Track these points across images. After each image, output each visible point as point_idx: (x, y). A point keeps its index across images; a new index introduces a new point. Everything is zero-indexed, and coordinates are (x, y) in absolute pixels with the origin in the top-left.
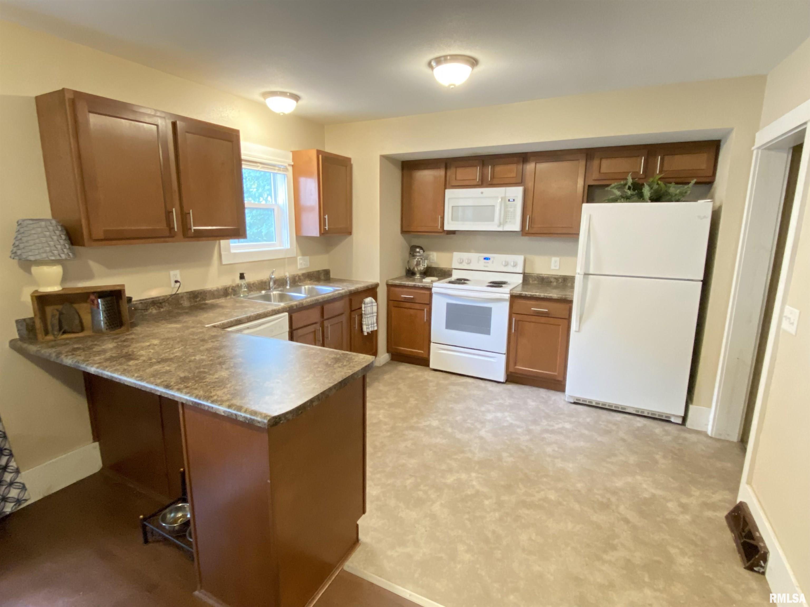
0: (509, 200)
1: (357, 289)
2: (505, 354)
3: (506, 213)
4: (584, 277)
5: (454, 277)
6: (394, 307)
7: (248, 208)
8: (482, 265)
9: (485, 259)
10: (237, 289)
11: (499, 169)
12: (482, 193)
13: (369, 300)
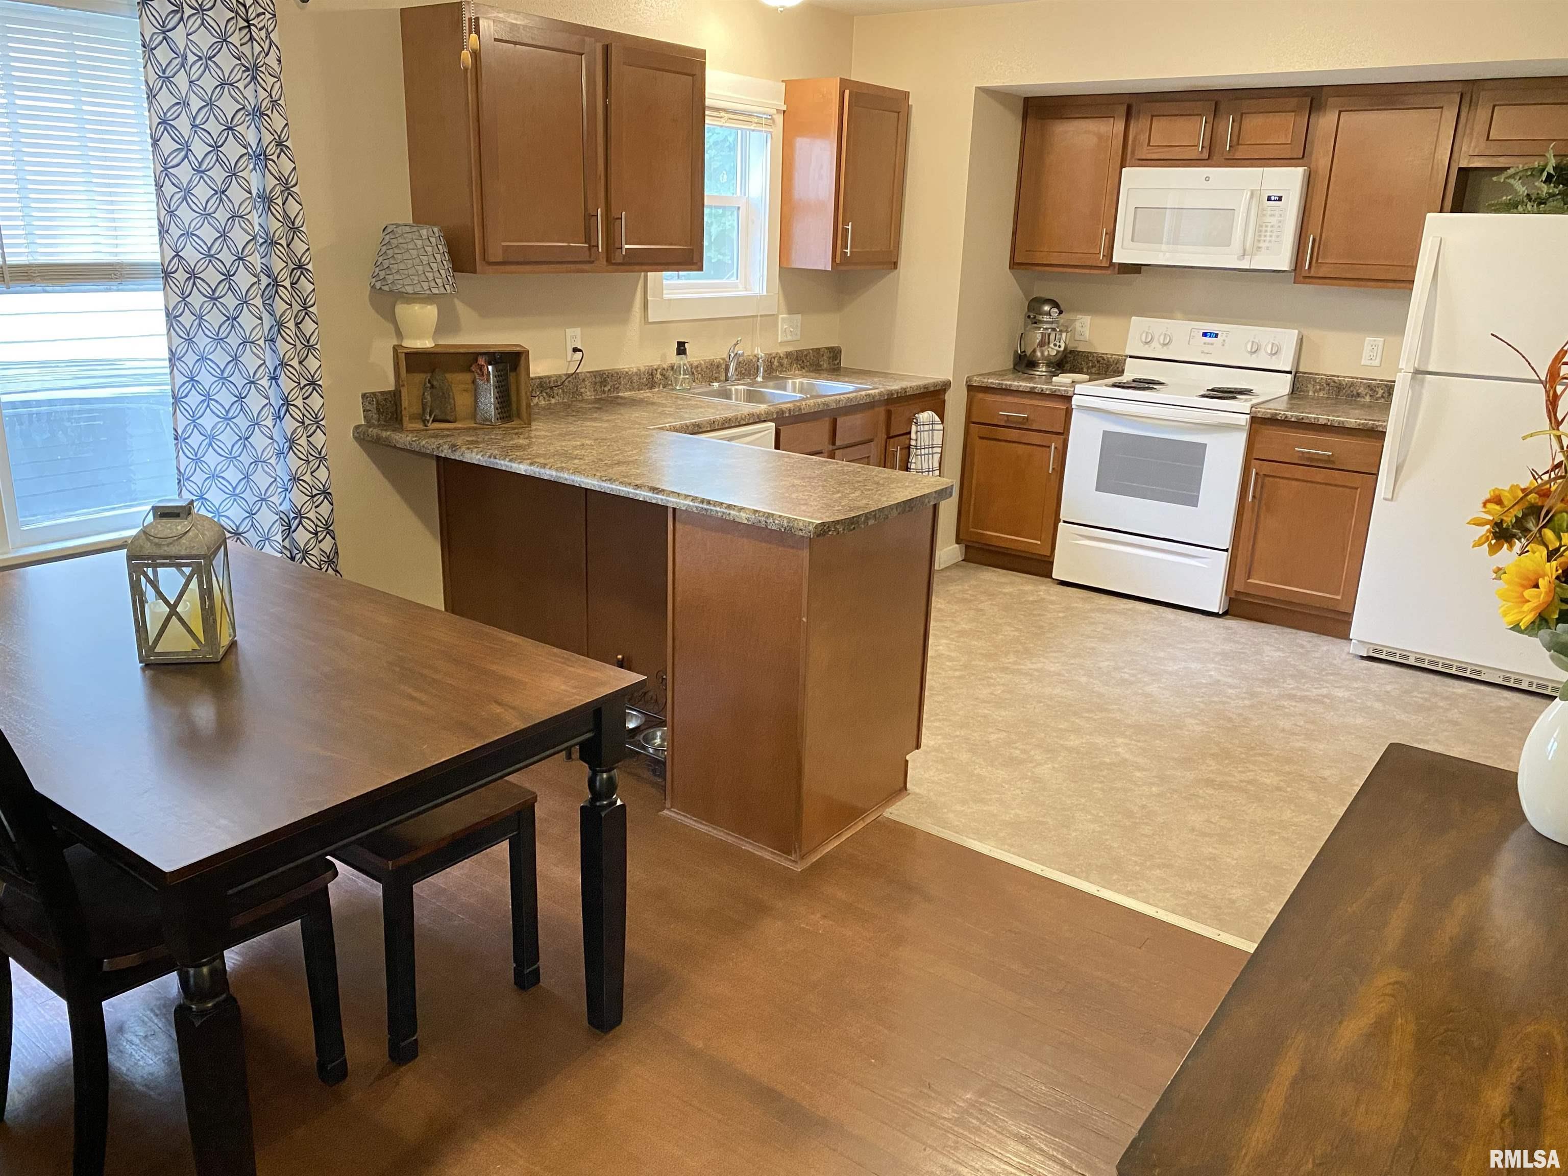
0: (1269, 199)
1: (905, 390)
2: (1227, 550)
3: (1260, 230)
4: (1412, 378)
5: (1127, 377)
6: (981, 438)
7: (710, 207)
8: (1198, 349)
9: (1205, 335)
10: (670, 374)
11: (1253, 123)
12: (1207, 179)
13: (926, 416)
